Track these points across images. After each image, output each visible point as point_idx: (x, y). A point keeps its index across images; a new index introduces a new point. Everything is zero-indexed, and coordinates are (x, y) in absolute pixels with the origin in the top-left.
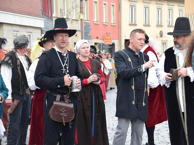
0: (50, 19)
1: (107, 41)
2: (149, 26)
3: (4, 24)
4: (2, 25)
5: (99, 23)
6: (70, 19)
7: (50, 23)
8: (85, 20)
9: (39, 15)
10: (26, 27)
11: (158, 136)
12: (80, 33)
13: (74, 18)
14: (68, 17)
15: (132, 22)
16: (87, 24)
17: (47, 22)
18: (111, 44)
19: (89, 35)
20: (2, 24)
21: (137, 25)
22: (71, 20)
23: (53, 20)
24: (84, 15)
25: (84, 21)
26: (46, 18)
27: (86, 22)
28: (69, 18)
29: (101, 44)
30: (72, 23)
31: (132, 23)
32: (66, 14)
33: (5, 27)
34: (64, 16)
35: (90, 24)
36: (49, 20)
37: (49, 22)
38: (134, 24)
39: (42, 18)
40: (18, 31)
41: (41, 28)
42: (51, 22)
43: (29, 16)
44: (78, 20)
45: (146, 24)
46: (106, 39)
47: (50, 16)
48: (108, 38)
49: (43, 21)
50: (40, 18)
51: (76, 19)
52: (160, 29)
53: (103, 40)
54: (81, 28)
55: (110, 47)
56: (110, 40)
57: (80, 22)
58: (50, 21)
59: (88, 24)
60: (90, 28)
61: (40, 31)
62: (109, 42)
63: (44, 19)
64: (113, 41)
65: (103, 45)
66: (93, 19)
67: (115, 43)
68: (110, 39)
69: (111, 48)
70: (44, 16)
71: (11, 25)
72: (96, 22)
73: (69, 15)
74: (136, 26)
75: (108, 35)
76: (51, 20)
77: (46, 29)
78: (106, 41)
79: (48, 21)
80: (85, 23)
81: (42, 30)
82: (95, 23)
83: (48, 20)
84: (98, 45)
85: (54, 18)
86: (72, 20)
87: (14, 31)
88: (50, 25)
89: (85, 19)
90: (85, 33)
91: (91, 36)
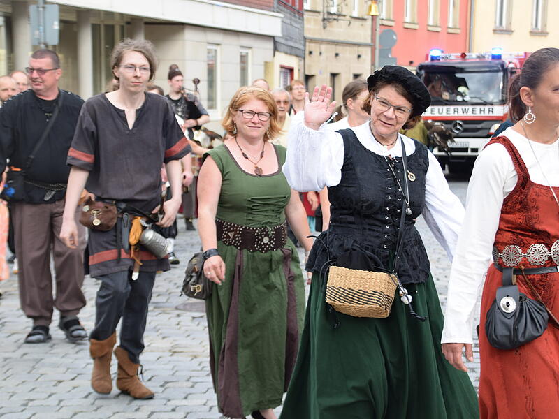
0: (297, 15)
2: (545, 36)
3: (187, 26)
4: (183, 29)
5: (416, 27)
6: (345, 16)
7: (296, 25)
8: (382, 19)
9: (271, 5)
10: (238, 35)
12: (368, 50)
13: (355, 14)
14: (340, 10)
15: (501, 23)
16: (386, 28)
17: (288, 21)
19: (390, 56)
20: (181, 26)
21: (512, 31)
22: (348, 17)
23: (303, 17)
24: (380, 5)
25: (379, 22)
26: (287, 13)
27: (385, 23)
28: (344, 13)
30: (349, 25)
31: (501, 28)
32: (336, 4)
33: (189, 34)
34: (332, 8)
35: (394, 29)
36: (295, 16)
37: (296, 22)
38: (505, 29)
39: (278, 12)
40: (218, 44)
41: (273, 37)
42: (299, 23)
43: (247, 6)
44: (365, 20)
45: (536, 31)
47: (297, 7)
49: (279, 20)
50: (273, 11)
51: (360, 17)
54: (372, 39)
57: (369, 23)
58: (297, 20)
59: (391, 28)
60: (395, 37)
61: (270, 45)
63: (282, 16)
66: (403, 16)
70: (284, 9)
71: (203, 28)
72: (410, 23)
73: (344, 7)
74: (511, 34)
76: (299, 19)
77: (287, 40)
79: (291, 19)
80: (383, 25)
81: (275, 43)
82: (407, 26)
83: (293, 18)
85: (305, 13)
86: (352, 17)
87: (209, 43)
88: (297, 30)
89: (384, 15)
90: (380, 50)
91: (396, 58)
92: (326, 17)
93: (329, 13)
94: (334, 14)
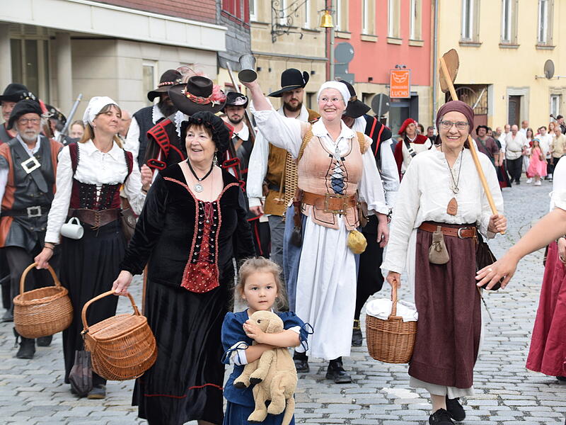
0: (242, 27)
1: (397, 87)
2: (517, 49)
3: (119, 41)
4: (115, 44)
5: (375, 39)
6: (296, 28)
7: (242, 39)
8: (337, 31)
9: (214, 16)
10: (177, 50)
11: (522, 352)
12: (323, 65)
13: (307, 26)
14: (290, 22)
15: (467, 35)
16: (342, 42)
17: (233, 35)
18: (409, 97)
19: (347, 72)
20: (113, 41)
21: (481, 44)
22: (299, 30)
23: (249, 30)
24: (335, 15)
25: (334, 35)
26: (232, 25)
27: (340, 35)
28: (295, 25)
29: (379, 95)
30: (301, 38)
31: (468, 41)
32: (285, 15)
33: (121, 50)
34: (281, 19)
35: (350, 42)
36: (240, 29)
37: (241, 35)
38: (472, 41)
39: (221, 24)
40: (156, 61)
41: (217, 52)
42: (245, 37)
43: (186, 19)
44: (319, 32)
45: (506, 43)
46: (395, 84)
47: (242, 19)
48: (400, 82)
49: (223, 34)
50: (216, 24)
51: (313, 29)
52: (545, 56)
53: (387, 85)
54: (326, 53)
55: (404, 105)
56: (405, 87)
57: (323, 35)
58: (243, 32)
59: (347, 41)
60: (352, 51)
61: (214, 61)
62: (403, 90)
63: (226, 28)
64: (413, 89)
65: (386, 98)
66: (361, 28)
67: (418, 94)
68: (406, 83)
69: (408, 108)
70: (228, 21)
71: (137, 43)
72: (368, 35)
73: (295, 18)
74: (479, 47)
75: (398, 73)
76: (246, 32)
77: (232, 55)
78: (393, 90)
79: (236, 32)
80: (338, 37)
81: (218, 58)
82: (364, 38)
83: (238, 30)
84: (371, 99)
85: (252, 25)
86: (303, 29)
87: (144, 59)
88: (243, 44)
89: (339, 27)
90: (335, 65)
91: (353, 75)
92: (275, 29)
93: (278, 25)
94: (284, 26)
